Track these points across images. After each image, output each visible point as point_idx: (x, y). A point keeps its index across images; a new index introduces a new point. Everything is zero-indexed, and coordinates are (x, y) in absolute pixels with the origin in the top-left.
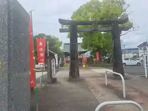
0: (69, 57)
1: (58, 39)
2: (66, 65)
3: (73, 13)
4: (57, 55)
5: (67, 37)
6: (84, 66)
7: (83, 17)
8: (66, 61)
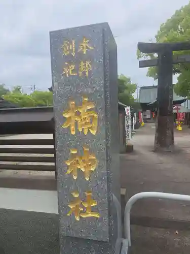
0: (148, 111)
1: (129, 80)
2: (143, 126)
3: (161, 28)
4: (129, 108)
5: (147, 76)
6: (180, 128)
7: (181, 33)
8: (143, 119)
